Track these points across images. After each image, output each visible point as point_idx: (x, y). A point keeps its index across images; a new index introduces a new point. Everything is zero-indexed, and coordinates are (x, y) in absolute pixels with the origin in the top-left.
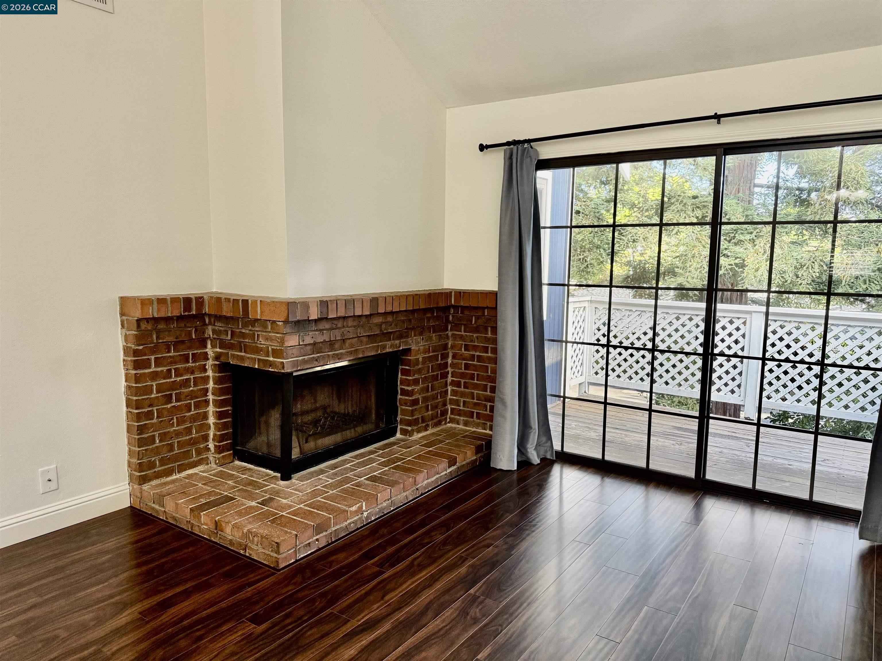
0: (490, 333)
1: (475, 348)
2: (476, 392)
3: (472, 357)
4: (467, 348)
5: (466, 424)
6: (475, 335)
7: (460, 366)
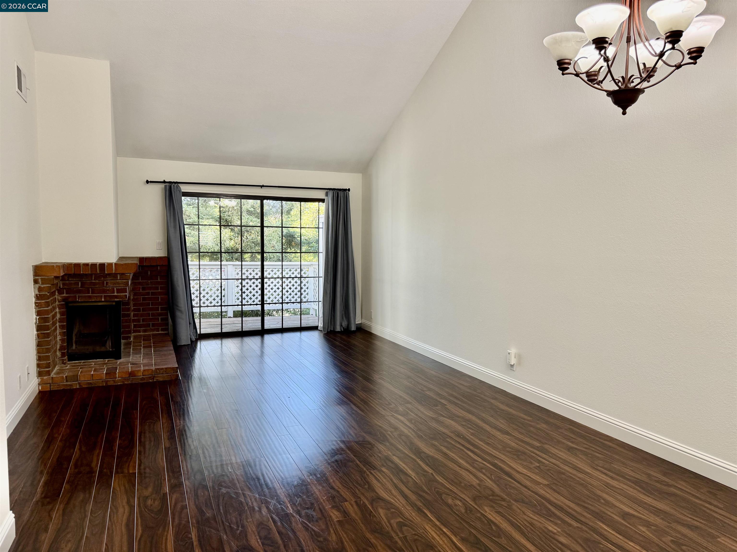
0: (159, 279)
1: (150, 288)
2: (151, 312)
3: (148, 294)
4: (144, 289)
5: (145, 331)
6: (149, 281)
7: (139, 300)
